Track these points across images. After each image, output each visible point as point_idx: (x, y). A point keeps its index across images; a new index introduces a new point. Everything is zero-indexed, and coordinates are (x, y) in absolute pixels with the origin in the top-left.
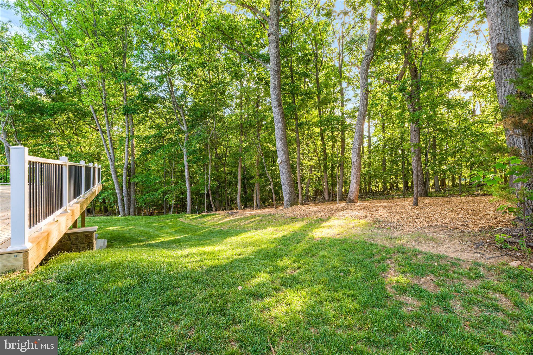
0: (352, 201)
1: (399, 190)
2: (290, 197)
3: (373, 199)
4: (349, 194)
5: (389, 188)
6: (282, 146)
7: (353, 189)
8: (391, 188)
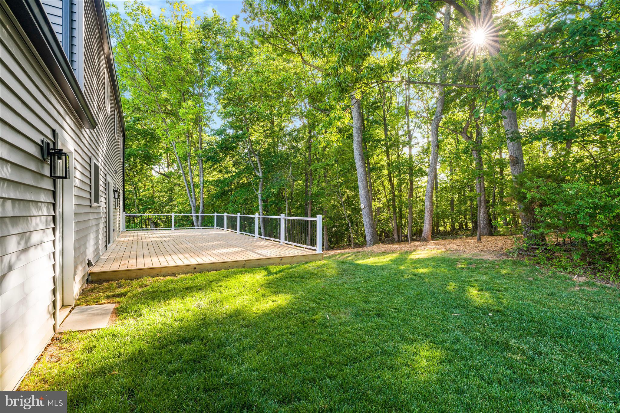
0: (426, 240)
1: (468, 230)
2: (372, 237)
3: (442, 239)
4: (423, 234)
5: (457, 228)
6: (365, 194)
7: (426, 228)
8: (460, 228)
